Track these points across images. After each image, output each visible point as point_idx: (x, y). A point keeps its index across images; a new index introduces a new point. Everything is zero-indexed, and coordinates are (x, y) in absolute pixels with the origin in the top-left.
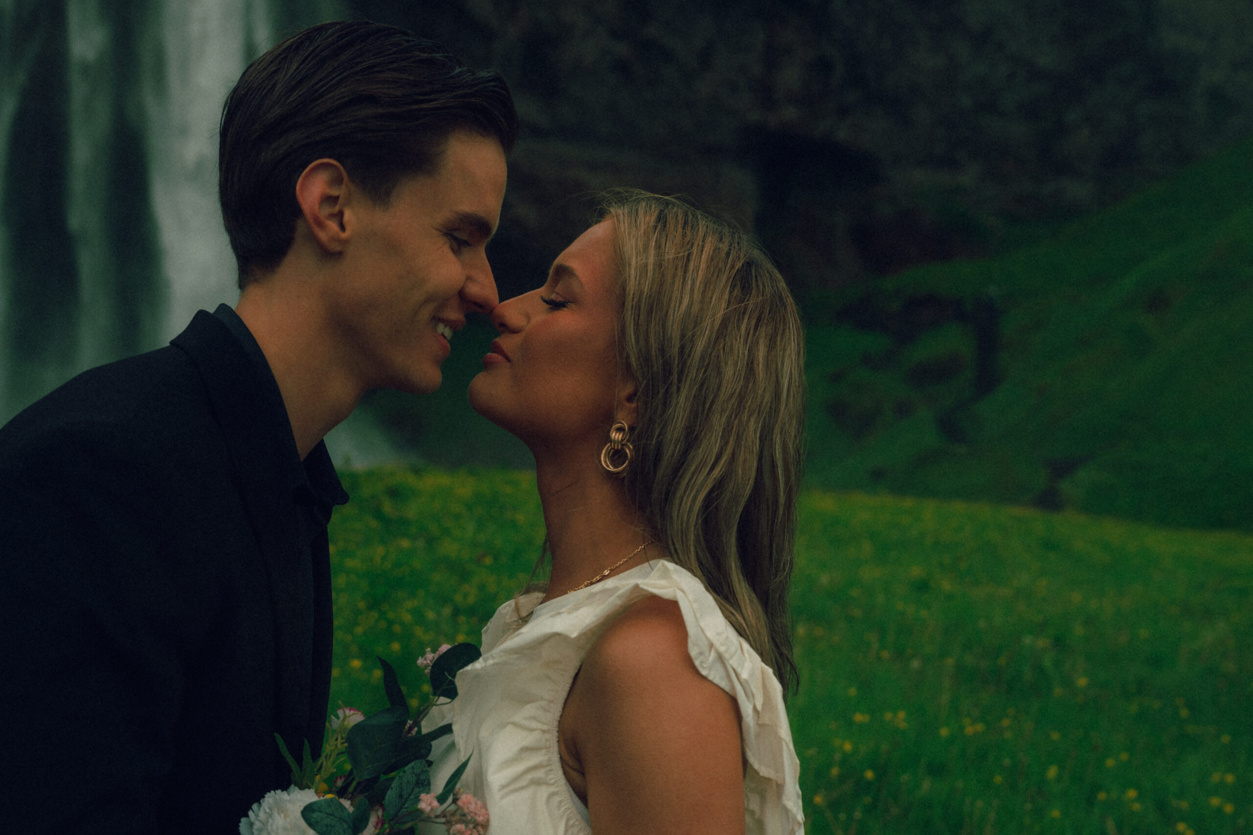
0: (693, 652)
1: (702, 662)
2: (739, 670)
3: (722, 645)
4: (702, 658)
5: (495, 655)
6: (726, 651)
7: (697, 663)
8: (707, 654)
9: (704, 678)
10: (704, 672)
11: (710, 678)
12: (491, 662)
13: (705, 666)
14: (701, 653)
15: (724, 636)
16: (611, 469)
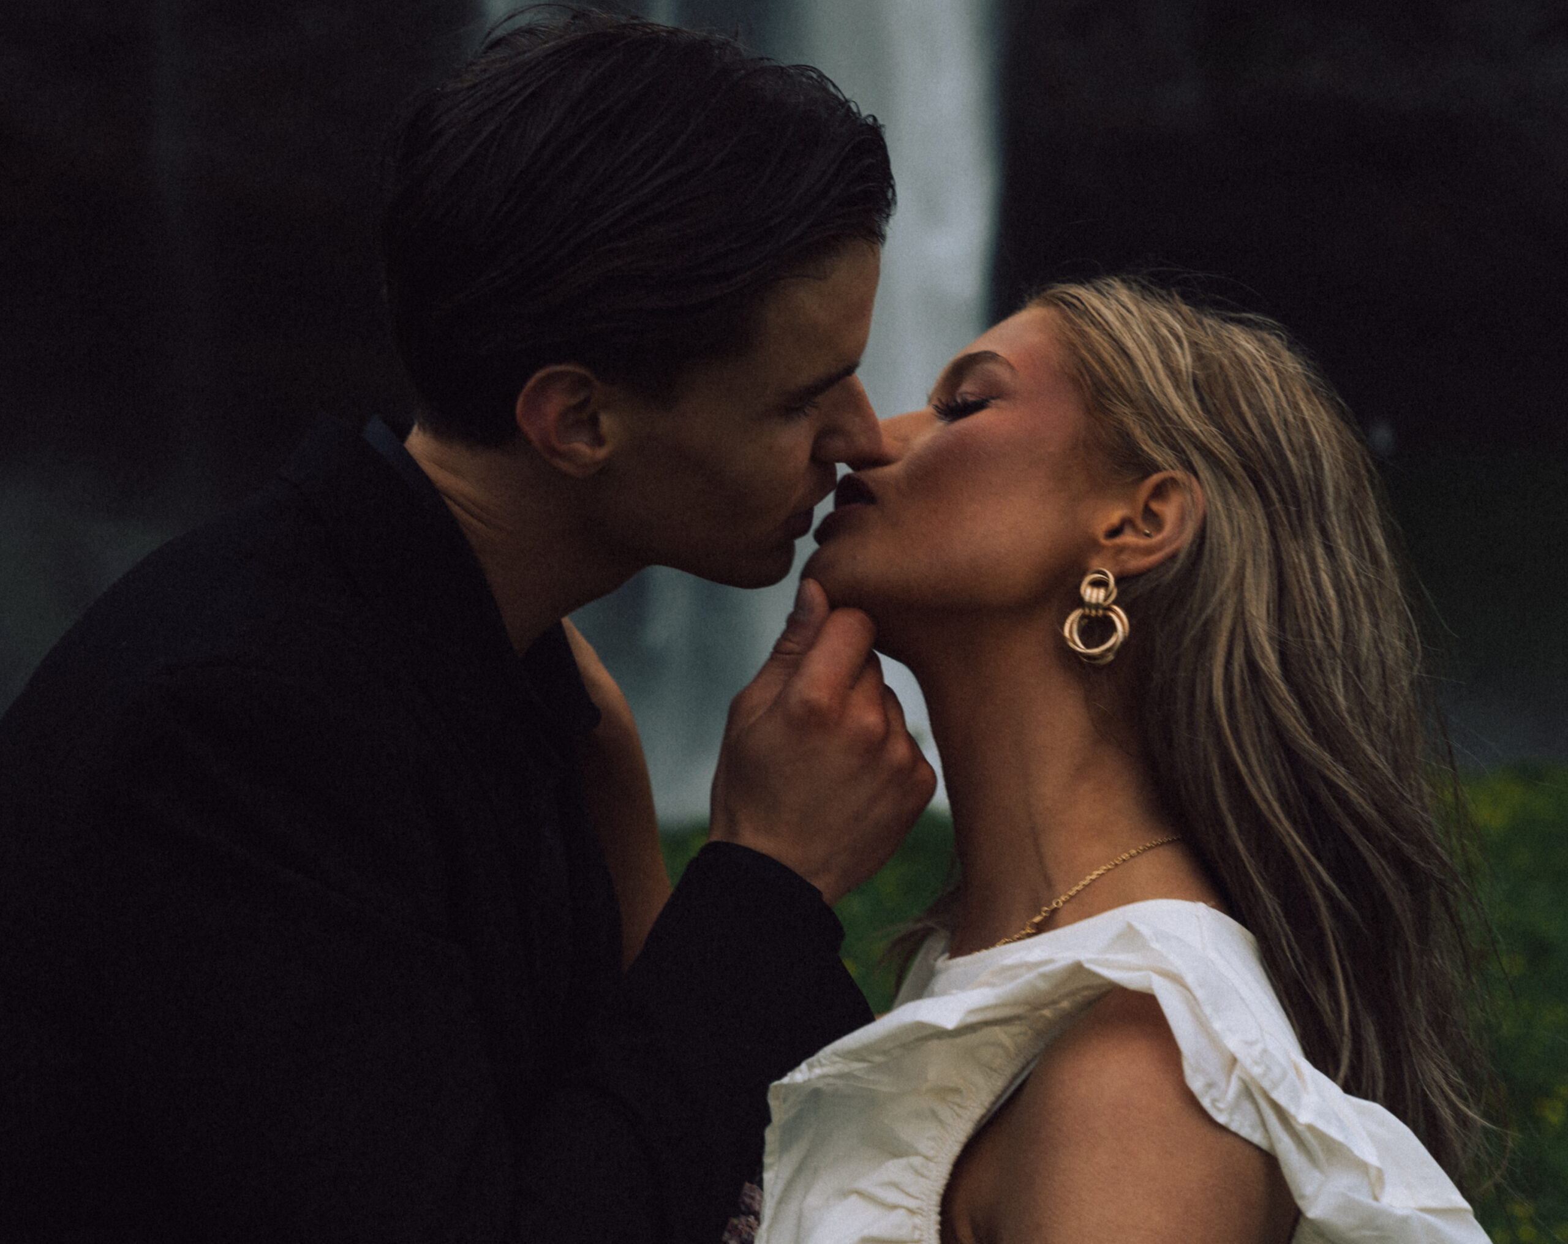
0: (1196, 1084)
1: (1214, 1101)
2: (1291, 1108)
3: (1256, 1063)
4: (1214, 1092)
5: (824, 1061)
6: (1264, 1075)
7: (1206, 1103)
8: (1223, 1085)
9: (1223, 1129)
10: (1221, 1119)
11: (1234, 1127)
12: (818, 1071)
13: (1221, 1105)
14: (1210, 1085)
15: (1258, 1048)
16: (1080, 648)
